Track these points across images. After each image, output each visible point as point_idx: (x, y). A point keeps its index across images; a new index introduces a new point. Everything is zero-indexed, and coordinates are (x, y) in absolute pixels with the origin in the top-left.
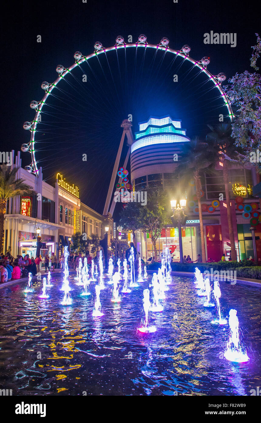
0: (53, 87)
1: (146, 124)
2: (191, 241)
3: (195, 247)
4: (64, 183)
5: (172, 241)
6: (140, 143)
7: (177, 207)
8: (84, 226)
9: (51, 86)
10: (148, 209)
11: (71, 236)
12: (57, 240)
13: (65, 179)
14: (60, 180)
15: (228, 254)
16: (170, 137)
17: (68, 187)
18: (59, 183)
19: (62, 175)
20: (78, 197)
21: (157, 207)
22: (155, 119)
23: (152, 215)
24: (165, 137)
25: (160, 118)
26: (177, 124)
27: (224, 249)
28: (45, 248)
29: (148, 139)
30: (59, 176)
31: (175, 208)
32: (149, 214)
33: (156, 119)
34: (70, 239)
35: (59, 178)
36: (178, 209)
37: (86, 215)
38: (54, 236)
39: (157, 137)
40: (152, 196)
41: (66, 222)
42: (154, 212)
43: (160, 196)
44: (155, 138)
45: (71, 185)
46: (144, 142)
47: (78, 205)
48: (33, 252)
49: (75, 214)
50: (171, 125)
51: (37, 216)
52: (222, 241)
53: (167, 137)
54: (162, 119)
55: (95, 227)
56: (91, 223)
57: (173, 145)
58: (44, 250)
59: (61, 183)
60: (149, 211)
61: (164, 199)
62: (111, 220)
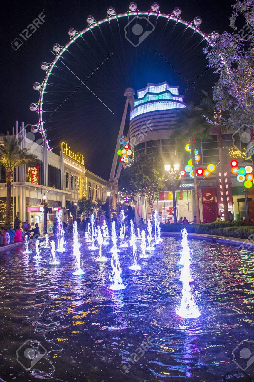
0: (64, 50)
1: (144, 91)
2: (187, 203)
3: (191, 209)
4: (69, 151)
5: (170, 204)
6: (138, 111)
7: (171, 172)
8: (90, 191)
9: (62, 48)
10: (144, 174)
11: (77, 201)
12: (64, 205)
13: (69, 147)
14: (64, 149)
15: (223, 215)
16: (167, 103)
17: (73, 155)
18: (64, 152)
19: (66, 144)
20: (84, 165)
21: (153, 171)
22: (152, 86)
23: (148, 179)
24: (162, 104)
25: (157, 86)
26: (175, 91)
27: (219, 211)
28: (52, 213)
29: (146, 106)
30: (63, 144)
31: (169, 173)
32: (145, 178)
33: (154, 87)
34: (76, 204)
35: (64, 147)
36: (172, 173)
37: (92, 181)
38: (61, 202)
39: (154, 104)
40: (148, 161)
41: (72, 188)
42: (149, 177)
43: (155, 161)
44: (153, 105)
45: (76, 153)
46: (142, 109)
47: (83, 172)
48: (41, 217)
49: (81, 181)
50: (168, 91)
51: (43, 183)
52: (217, 203)
53: (164, 103)
54: (159, 86)
55: (100, 192)
56: (97, 188)
57: (170, 112)
58: (51, 214)
59: (66, 151)
60: (145, 176)
61: (159, 164)
62: (116, 185)
